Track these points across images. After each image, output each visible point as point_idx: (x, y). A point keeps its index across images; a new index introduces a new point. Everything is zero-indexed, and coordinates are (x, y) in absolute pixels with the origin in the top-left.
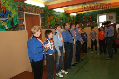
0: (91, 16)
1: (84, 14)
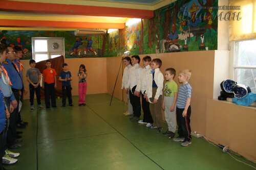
0: (19, 39)
1: (5, 32)
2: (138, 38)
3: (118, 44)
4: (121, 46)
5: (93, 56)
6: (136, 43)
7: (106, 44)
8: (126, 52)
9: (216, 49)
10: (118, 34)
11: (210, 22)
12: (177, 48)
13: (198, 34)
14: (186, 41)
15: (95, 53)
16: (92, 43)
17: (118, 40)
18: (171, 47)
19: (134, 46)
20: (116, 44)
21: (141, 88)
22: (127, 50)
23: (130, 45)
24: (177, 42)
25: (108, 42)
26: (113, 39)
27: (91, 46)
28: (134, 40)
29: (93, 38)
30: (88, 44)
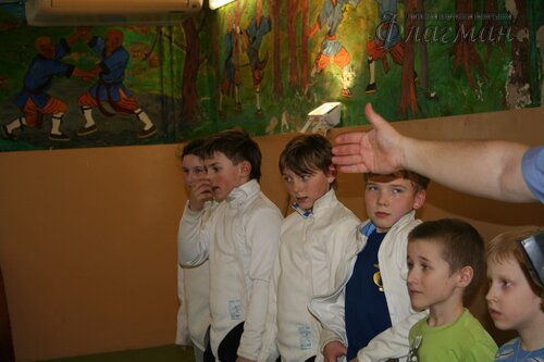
3: (270, 67)
4: (287, 77)
5: (135, 137)
7: (203, 72)
8: (323, 109)
10: (266, 13)
15: (144, 117)
16: (123, 66)
17: (267, 41)
20: (258, 66)
21: (279, 341)
22: (325, 97)
25: (213, 58)
26: (243, 41)
27: (118, 83)
28: (363, 37)
29: (129, 37)
30: (105, 69)
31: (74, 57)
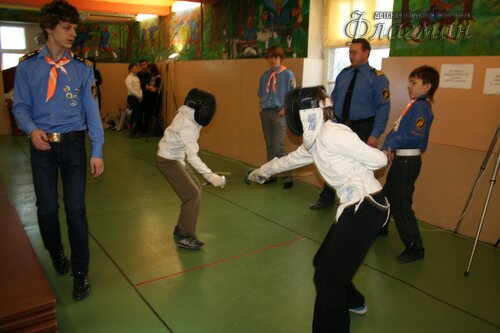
2: (193, 33)
3: (157, 41)
4: (162, 45)
5: (111, 60)
6: (189, 41)
7: (134, 41)
8: (173, 56)
9: (306, 56)
10: (156, 24)
11: (300, 19)
12: (254, 52)
13: (283, 35)
14: (267, 43)
15: (114, 54)
16: (108, 37)
17: (156, 33)
18: (246, 50)
19: (185, 47)
20: (153, 41)
22: (174, 52)
23: (179, 44)
24: (255, 44)
25: (137, 37)
26: (148, 32)
27: (106, 43)
28: (186, 36)
29: (110, 28)
30: (102, 38)
31: (92, 33)
